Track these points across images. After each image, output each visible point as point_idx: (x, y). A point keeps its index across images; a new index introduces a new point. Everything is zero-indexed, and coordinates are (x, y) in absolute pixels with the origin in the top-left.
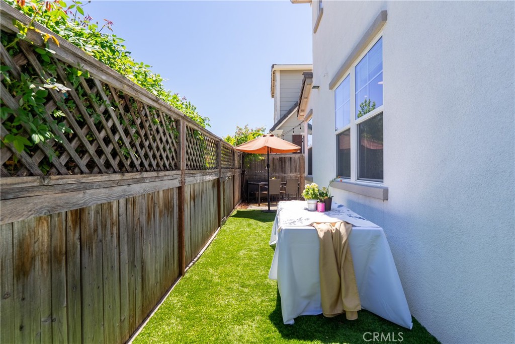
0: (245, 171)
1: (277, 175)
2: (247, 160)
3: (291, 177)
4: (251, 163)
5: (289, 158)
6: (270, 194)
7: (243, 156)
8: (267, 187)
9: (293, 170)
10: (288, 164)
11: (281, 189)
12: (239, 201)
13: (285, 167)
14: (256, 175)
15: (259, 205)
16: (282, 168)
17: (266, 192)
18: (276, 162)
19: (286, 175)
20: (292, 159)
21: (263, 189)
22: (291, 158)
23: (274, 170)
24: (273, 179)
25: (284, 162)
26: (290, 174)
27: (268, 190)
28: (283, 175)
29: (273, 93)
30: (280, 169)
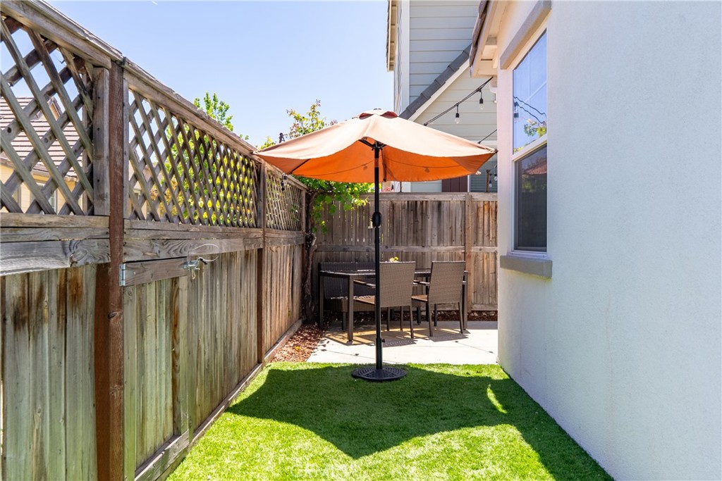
0: (312, 237)
1: (402, 248)
2: (318, 207)
3: (440, 257)
4: (330, 218)
5: (436, 205)
6: (383, 305)
7: (308, 198)
8: (373, 285)
9: (447, 237)
10: (431, 220)
11: (415, 291)
12: (290, 327)
13: (423, 229)
14: (344, 250)
15: (350, 341)
16: (415, 232)
17: (371, 299)
18: (401, 215)
19: (426, 250)
20: (445, 206)
21: (361, 290)
22: (440, 204)
23: (396, 237)
24: (392, 260)
25: (422, 213)
26: (439, 248)
27: (376, 293)
28: (419, 249)
29: (391, 59)
30: (411, 235)
